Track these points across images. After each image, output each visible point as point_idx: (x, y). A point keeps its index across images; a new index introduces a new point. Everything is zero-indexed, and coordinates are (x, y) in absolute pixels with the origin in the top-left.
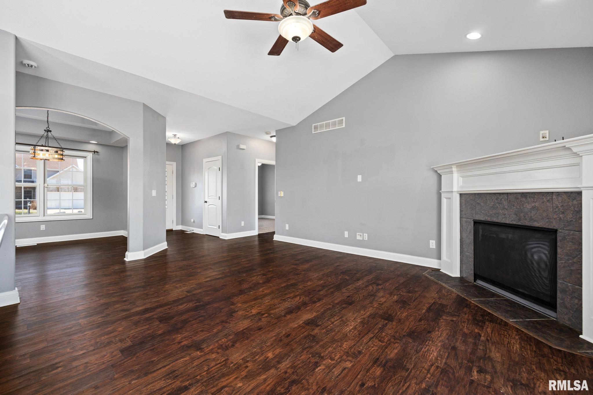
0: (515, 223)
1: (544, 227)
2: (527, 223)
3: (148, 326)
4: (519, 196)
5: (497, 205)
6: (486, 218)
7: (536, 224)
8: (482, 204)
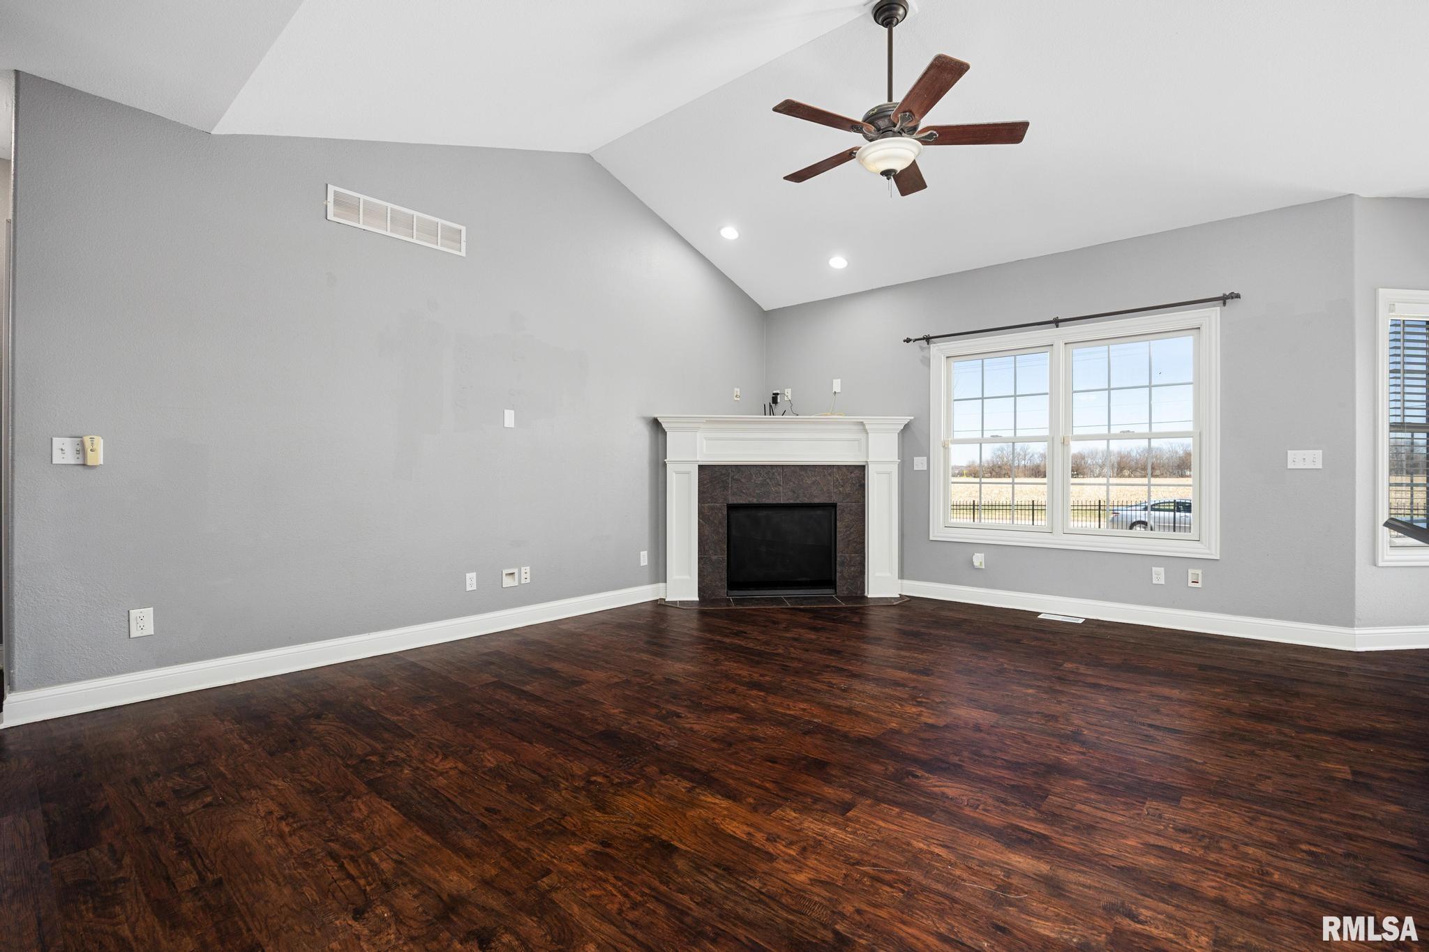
0: (792, 502)
1: (825, 502)
2: (806, 501)
3: (1079, 807)
4: (798, 469)
5: (768, 480)
6: (751, 499)
7: (816, 501)
8: (743, 480)
